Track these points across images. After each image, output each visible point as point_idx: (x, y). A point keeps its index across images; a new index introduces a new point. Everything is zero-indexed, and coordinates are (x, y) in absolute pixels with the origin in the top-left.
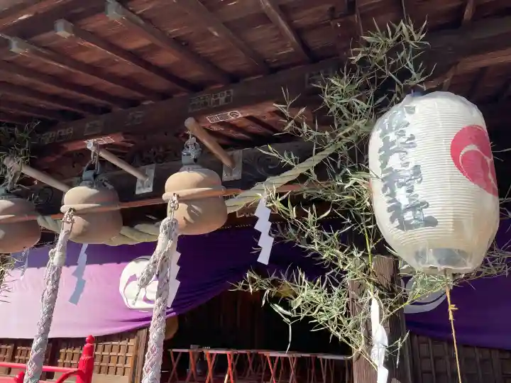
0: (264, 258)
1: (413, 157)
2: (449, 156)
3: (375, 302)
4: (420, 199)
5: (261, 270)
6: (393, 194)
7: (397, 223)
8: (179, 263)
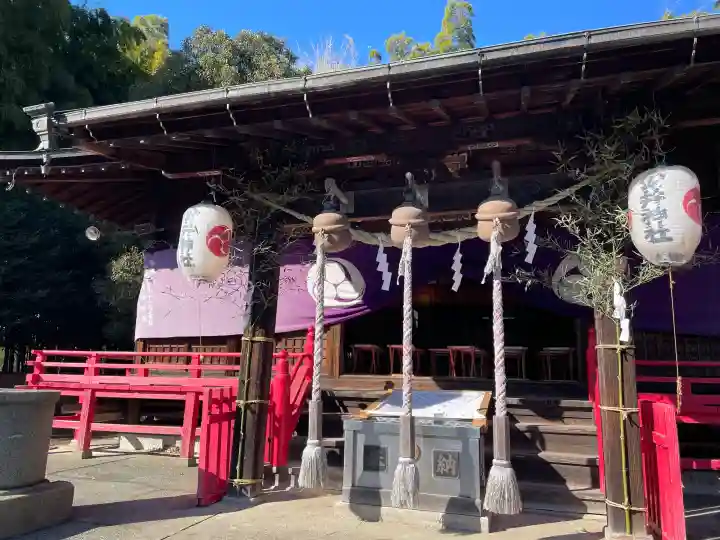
0: (529, 259)
1: (664, 204)
2: (681, 204)
3: (617, 285)
4: (665, 227)
5: (527, 267)
6: (649, 224)
7: (649, 239)
8: (461, 261)
